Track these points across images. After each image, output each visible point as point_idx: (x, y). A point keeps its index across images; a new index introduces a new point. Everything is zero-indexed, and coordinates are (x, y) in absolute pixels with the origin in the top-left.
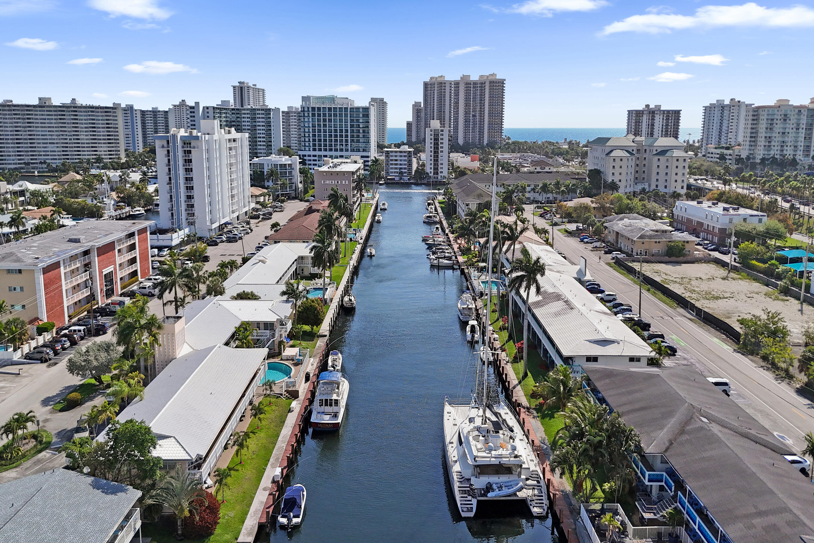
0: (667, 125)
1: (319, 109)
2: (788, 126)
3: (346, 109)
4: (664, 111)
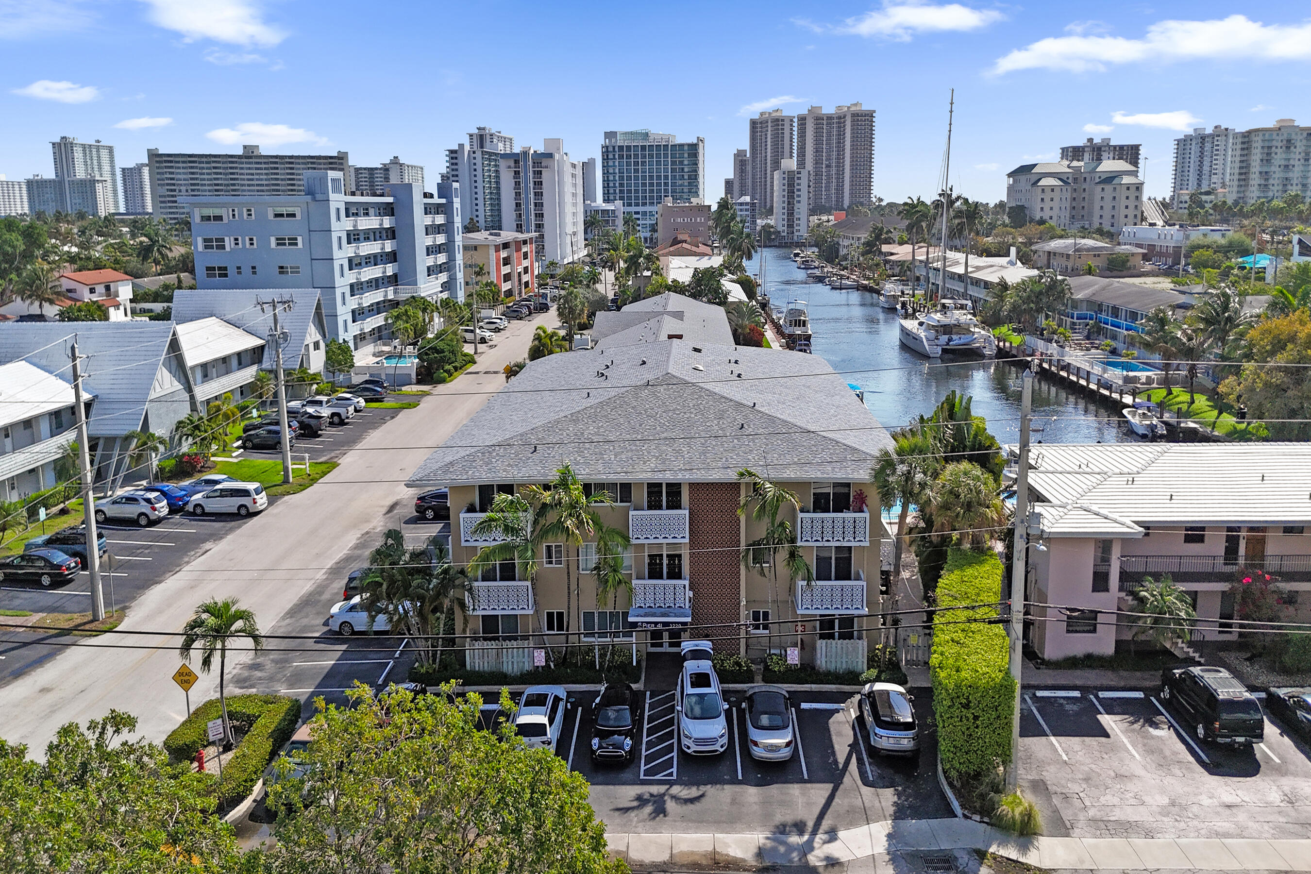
1: (629, 148)
2: (1292, 156)
3: (666, 146)
4: (1115, 147)
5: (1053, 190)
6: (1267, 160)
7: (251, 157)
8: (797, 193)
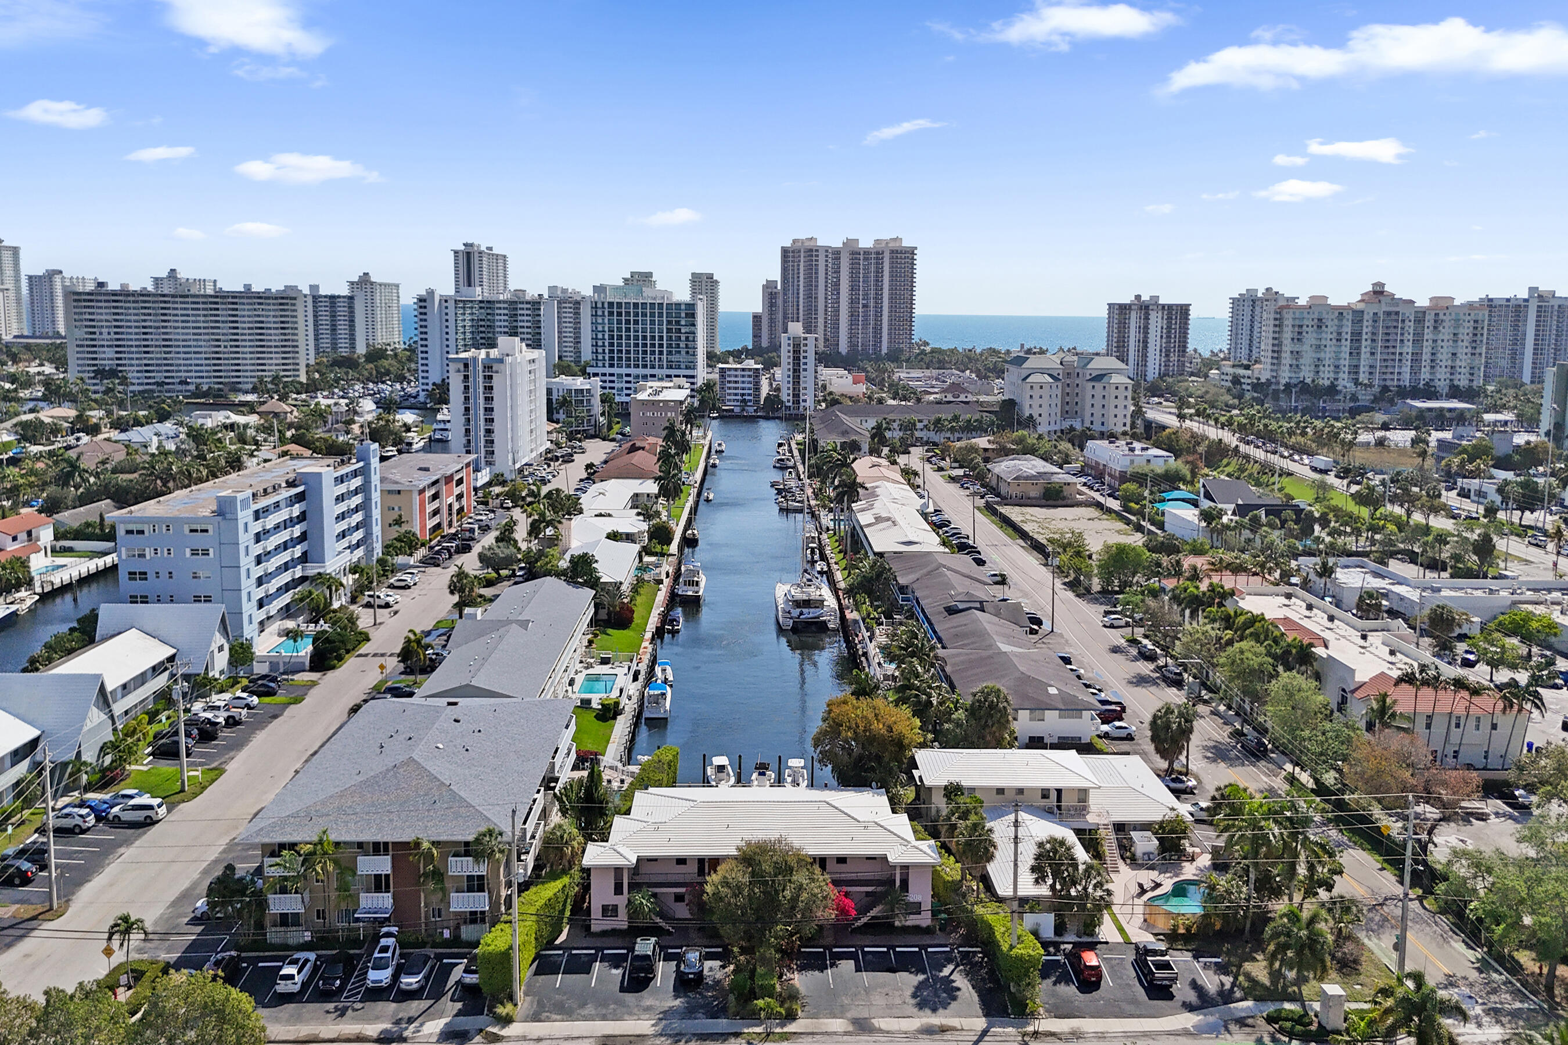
0: (1169, 328)
1: (619, 304)
2: (1324, 335)
3: (661, 305)
4: (1163, 306)
5: (1041, 387)
6: (1298, 339)
7: (187, 296)
8: (803, 360)
